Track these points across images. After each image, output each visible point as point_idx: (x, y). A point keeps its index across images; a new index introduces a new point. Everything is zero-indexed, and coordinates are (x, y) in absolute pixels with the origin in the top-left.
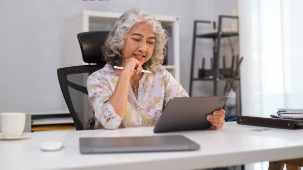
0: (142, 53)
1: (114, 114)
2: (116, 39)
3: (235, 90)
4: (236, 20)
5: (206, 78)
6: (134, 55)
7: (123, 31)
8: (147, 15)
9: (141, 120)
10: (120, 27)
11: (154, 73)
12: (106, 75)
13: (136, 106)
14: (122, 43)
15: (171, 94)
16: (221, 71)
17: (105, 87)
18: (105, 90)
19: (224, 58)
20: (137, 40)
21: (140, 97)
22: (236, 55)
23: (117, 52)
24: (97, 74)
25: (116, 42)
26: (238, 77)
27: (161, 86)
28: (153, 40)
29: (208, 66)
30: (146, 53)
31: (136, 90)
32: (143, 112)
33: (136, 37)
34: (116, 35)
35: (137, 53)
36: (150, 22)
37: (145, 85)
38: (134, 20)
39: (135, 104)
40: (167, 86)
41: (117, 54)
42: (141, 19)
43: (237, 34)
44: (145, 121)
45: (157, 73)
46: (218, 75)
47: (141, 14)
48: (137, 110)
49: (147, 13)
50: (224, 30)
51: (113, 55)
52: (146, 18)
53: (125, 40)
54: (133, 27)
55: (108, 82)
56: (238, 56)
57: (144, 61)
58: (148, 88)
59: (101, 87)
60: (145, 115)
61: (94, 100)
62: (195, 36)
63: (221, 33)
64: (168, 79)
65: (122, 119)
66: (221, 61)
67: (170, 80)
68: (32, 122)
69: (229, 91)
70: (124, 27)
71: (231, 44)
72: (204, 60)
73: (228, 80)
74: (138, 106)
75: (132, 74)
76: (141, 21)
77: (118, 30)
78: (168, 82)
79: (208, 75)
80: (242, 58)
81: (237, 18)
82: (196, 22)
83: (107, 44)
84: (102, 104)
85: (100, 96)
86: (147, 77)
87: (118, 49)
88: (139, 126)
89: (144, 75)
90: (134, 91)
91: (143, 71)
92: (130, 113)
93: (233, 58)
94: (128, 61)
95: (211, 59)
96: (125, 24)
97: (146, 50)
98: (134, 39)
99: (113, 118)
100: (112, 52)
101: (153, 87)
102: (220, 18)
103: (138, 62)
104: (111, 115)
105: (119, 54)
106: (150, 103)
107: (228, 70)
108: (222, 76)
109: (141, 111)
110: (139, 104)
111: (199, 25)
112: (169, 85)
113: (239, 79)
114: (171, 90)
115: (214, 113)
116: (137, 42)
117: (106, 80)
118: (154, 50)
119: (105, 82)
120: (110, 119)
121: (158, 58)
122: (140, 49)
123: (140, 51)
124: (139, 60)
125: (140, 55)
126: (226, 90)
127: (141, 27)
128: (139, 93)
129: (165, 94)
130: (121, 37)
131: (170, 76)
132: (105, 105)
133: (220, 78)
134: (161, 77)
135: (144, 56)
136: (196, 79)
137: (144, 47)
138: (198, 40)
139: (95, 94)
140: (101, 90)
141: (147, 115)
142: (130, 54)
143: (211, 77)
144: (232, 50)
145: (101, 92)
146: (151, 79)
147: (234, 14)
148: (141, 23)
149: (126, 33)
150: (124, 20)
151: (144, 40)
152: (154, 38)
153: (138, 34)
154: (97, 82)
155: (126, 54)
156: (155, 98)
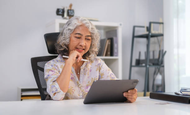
0: (82, 47)
1: (59, 90)
2: (64, 38)
3: (161, 74)
4: (162, 25)
5: (140, 65)
6: (76, 48)
7: (68, 32)
8: (85, 20)
9: (81, 94)
10: (66, 29)
11: (92, 61)
12: (58, 62)
13: (78, 85)
14: (68, 40)
15: (103, 76)
16: (150, 60)
17: (56, 71)
18: (55, 73)
19: (154, 52)
20: (79, 38)
21: (81, 78)
22: (161, 49)
23: (65, 47)
24: (51, 62)
25: (64, 39)
26: (162, 65)
27: (97, 70)
28: (90, 38)
29: (143, 57)
30: (85, 46)
31: (79, 73)
32: (83, 88)
33: (77, 35)
34: (63, 35)
35: (79, 47)
36: (87, 25)
37: (85, 69)
38: (75, 24)
39: (78, 83)
40: (100, 71)
41: (65, 48)
42: (81, 23)
43: (162, 35)
44: (84, 95)
45: (94, 61)
46: (148, 63)
47: (80, 19)
48: (79, 87)
49: (85, 19)
50: (153, 32)
51: (62, 49)
52: (84, 22)
53: (70, 38)
54: (75, 29)
55: (58, 68)
56: (163, 50)
57: (84, 52)
58: (87, 72)
59: (52, 71)
60: (85, 91)
61: (47, 80)
62: (134, 37)
63: (150, 34)
64: (102, 66)
65: (65, 93)
66: (151, 54)
67: (103, 66)
68: (21, 94)
69: (157, 74)
70: (69, 29)
71: (158, 42)
72: (140, 53)
73: (157, 67)
74: (80, 85)
75: (74, 62)
76: (81, 24)
77: (65, 31)
78: (102, 68)
79: (142, 64)
80: (166, 52)
81: (162, 23)
82: (134, 27)
83: (58, 42)
84: (51, 83)
85: (51, 77)
86: (86, 64)
87: (65, 45)
88: (80, 98)
89: (84, 63)
90: (77, 74)
91: (83, 60)
92: (73, 89)
93: (160, 51)
94: (72, 53)
95: (145, 53)
96: (70, 27)
97: (85, 45)
98: (76, 37)
99: (58, 92)
100: (61, 47)
101: (91, 71)
102: (150, 23)
103: (79, 53)
104: (57, 90)
105: (66, 48)
106: (89, 82)
107: (156, 60)
108: (152, 64)
109: (82, 88)
110: (81, 83)
111: (136, 29)
112: (102, 70)
113: (163, 66)
114: (103, 73)
115: (129, 91)
116: (79, 39)
117: (57, 66)
118: (91, 44)
119: (56, 67)
120: (56, 93)
121: (94, 50)
122: (80, 44)
123: (81, 45)
124: (80, 52)
125: (81, 49)
126: (155, 73)
127: (80, 28)
128: (81, 75)
129: (99, 76)
130: (67, 36)
131: (103, 64)
132: (54, 83)
133: (149, 65)
134: (97, 64)
135: (84, 49)
136: (134, 66)
137: (84, 43)
138: (135, 39)
139: (48, 75)
140: (53, 73)
141: (86, 91)
142: (74, 47)
143: (144, 65)
144: (160, 46)
145: (52, 75)
146: (90, 66)
147: (161, 21)
148: (81, 26)
149: (71, 33)
150: (69, 24)
151: (84, 37)
152: (91, 36)
153: (79, 34)
154: (50, 67)
155: (71, 48)
156: (92, 79)
